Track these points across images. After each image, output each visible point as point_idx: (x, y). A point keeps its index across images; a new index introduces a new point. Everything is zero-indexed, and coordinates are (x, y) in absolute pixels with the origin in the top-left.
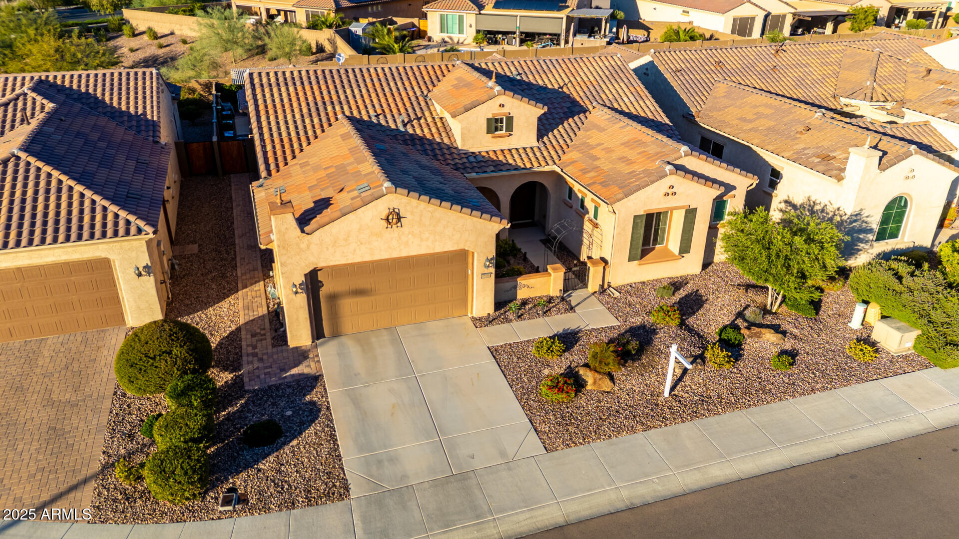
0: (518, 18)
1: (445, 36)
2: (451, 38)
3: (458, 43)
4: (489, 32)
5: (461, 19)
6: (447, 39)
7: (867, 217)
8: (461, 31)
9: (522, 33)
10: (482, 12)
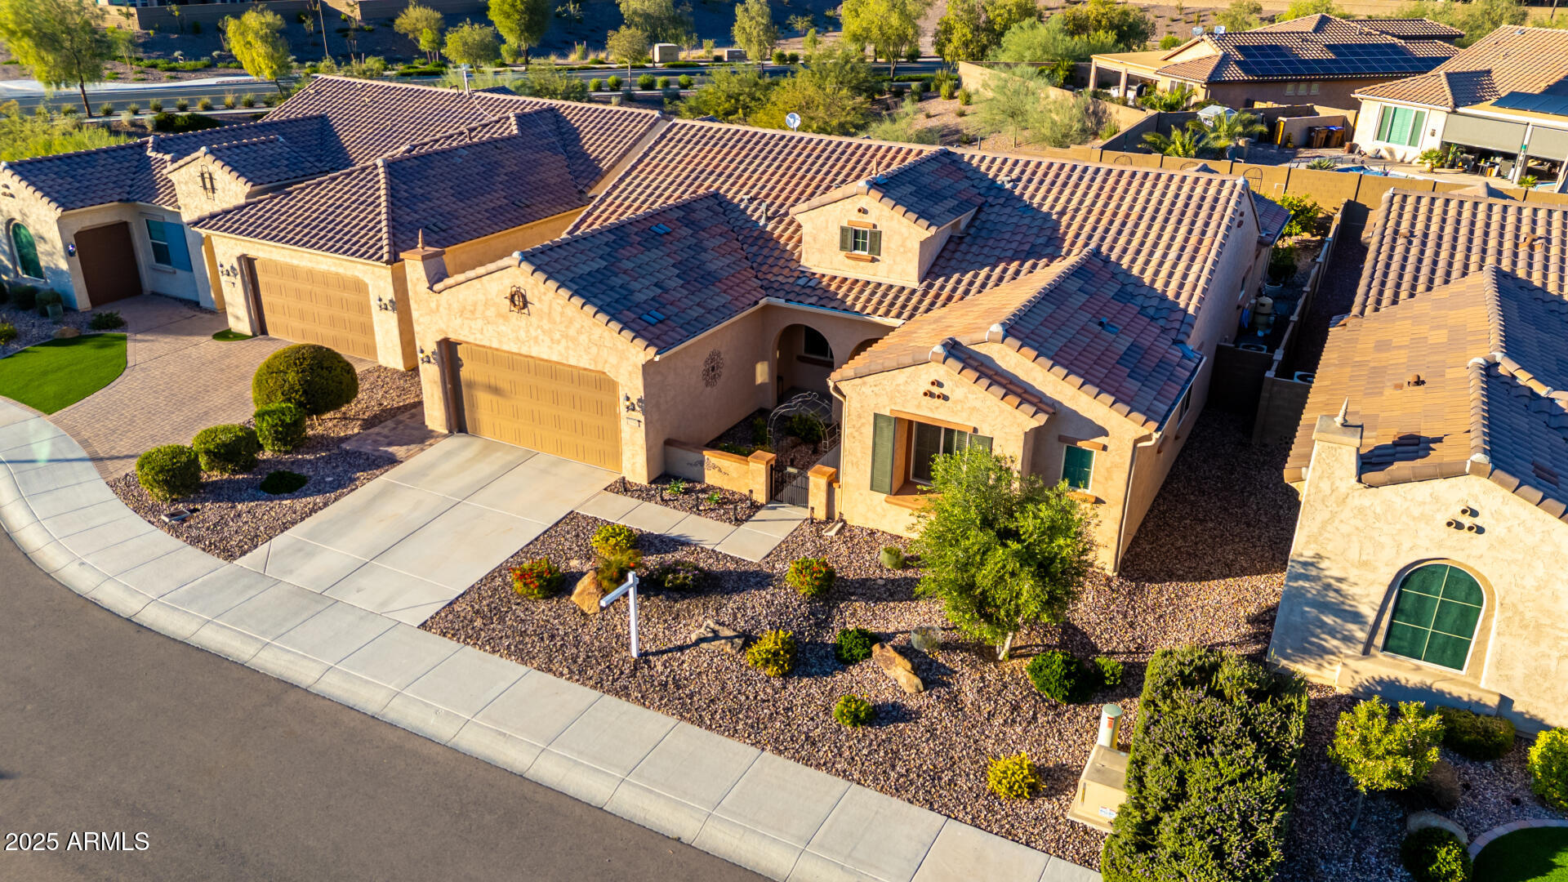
0: (1530, 128)
1: (1382, 146)
2: (1391, 153)
3: (1402, 161)
4: (1470, 150)
5: (1419, 117)
6: (1384, 153)
7: (1340, 580)
8: (1413, 141)
9: (1528, 158)
10: (1461, 110)
